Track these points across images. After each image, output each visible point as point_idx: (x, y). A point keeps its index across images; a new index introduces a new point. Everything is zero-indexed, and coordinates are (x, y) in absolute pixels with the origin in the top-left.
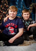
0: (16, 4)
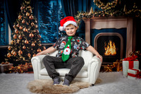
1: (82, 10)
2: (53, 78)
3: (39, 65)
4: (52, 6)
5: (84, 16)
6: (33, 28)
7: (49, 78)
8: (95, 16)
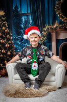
0: (21, 26)
1: (49, 23)
2: (25, 82)
3: (13, 70)
4: (23, 21)
5: (51, 28)
6: (8, 40)
7: (21, 82)
8: (60, 28)
